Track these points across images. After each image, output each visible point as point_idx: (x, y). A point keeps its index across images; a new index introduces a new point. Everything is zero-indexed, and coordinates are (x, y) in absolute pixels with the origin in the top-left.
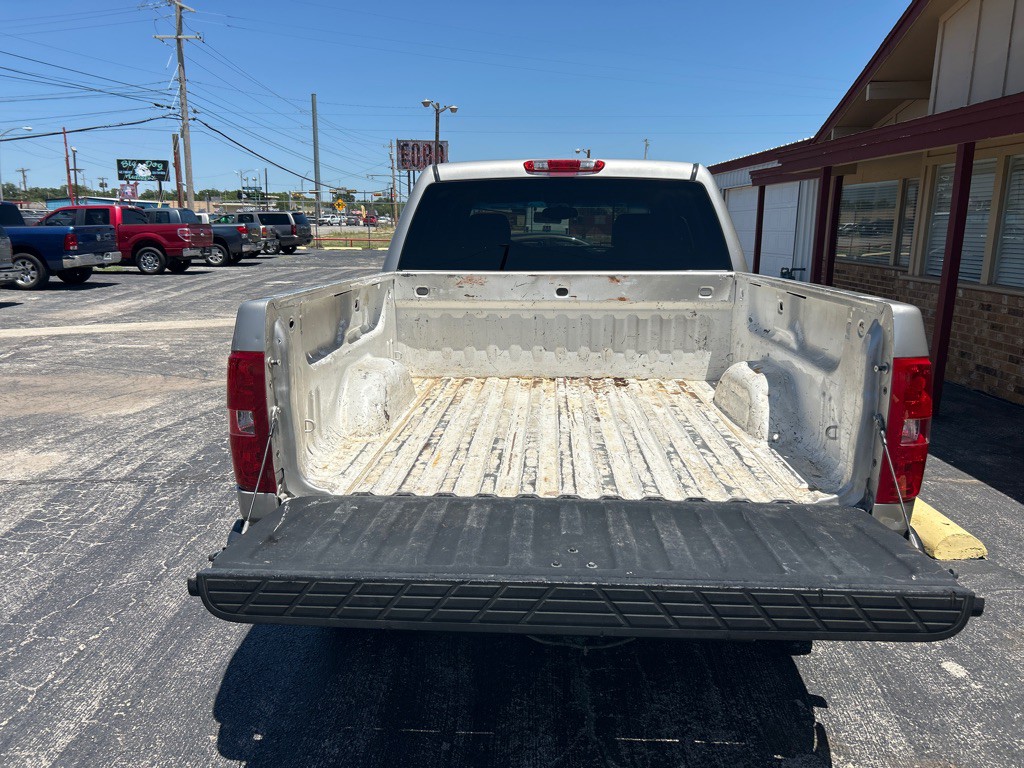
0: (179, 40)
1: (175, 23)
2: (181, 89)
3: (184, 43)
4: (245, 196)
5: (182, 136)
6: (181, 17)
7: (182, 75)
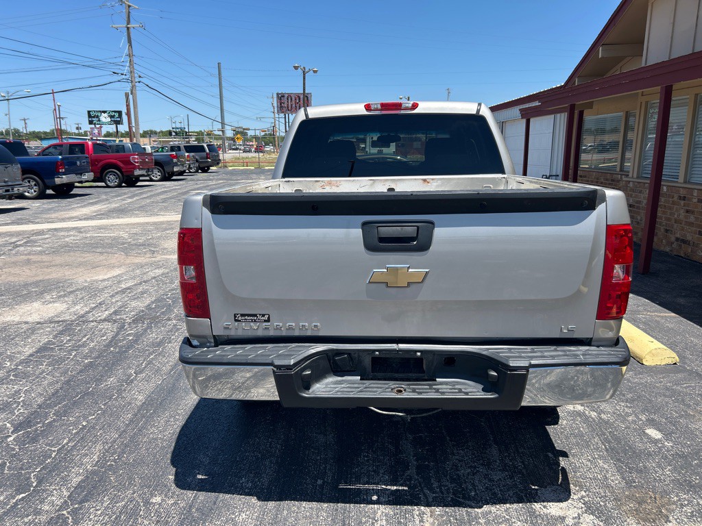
0: (128, 28)
1: (125, 17)
2: (130, 61)
3: (131, 30)
4: (174, 134)
5: (132, 93)
6: (129, 12)
7: (131, 53)
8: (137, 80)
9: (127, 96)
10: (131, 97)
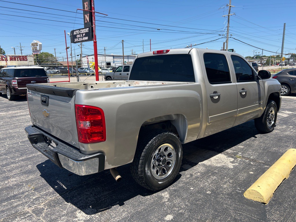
0: (229, 16)
1: (228, 11)
2: (227, 29)
3: (230, 17)
4: (255, 58)
5: (226, 43)
6: (230, 9)
7: (228, 26)
8: (229, 37)
9: (224, 43)
10: (225, 44)
